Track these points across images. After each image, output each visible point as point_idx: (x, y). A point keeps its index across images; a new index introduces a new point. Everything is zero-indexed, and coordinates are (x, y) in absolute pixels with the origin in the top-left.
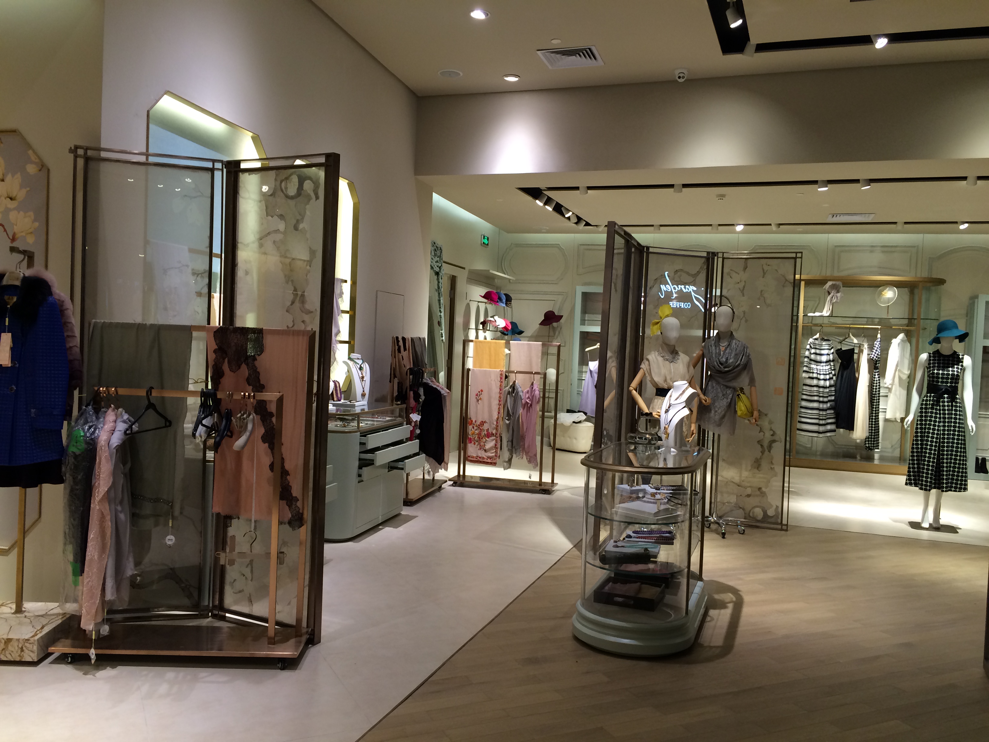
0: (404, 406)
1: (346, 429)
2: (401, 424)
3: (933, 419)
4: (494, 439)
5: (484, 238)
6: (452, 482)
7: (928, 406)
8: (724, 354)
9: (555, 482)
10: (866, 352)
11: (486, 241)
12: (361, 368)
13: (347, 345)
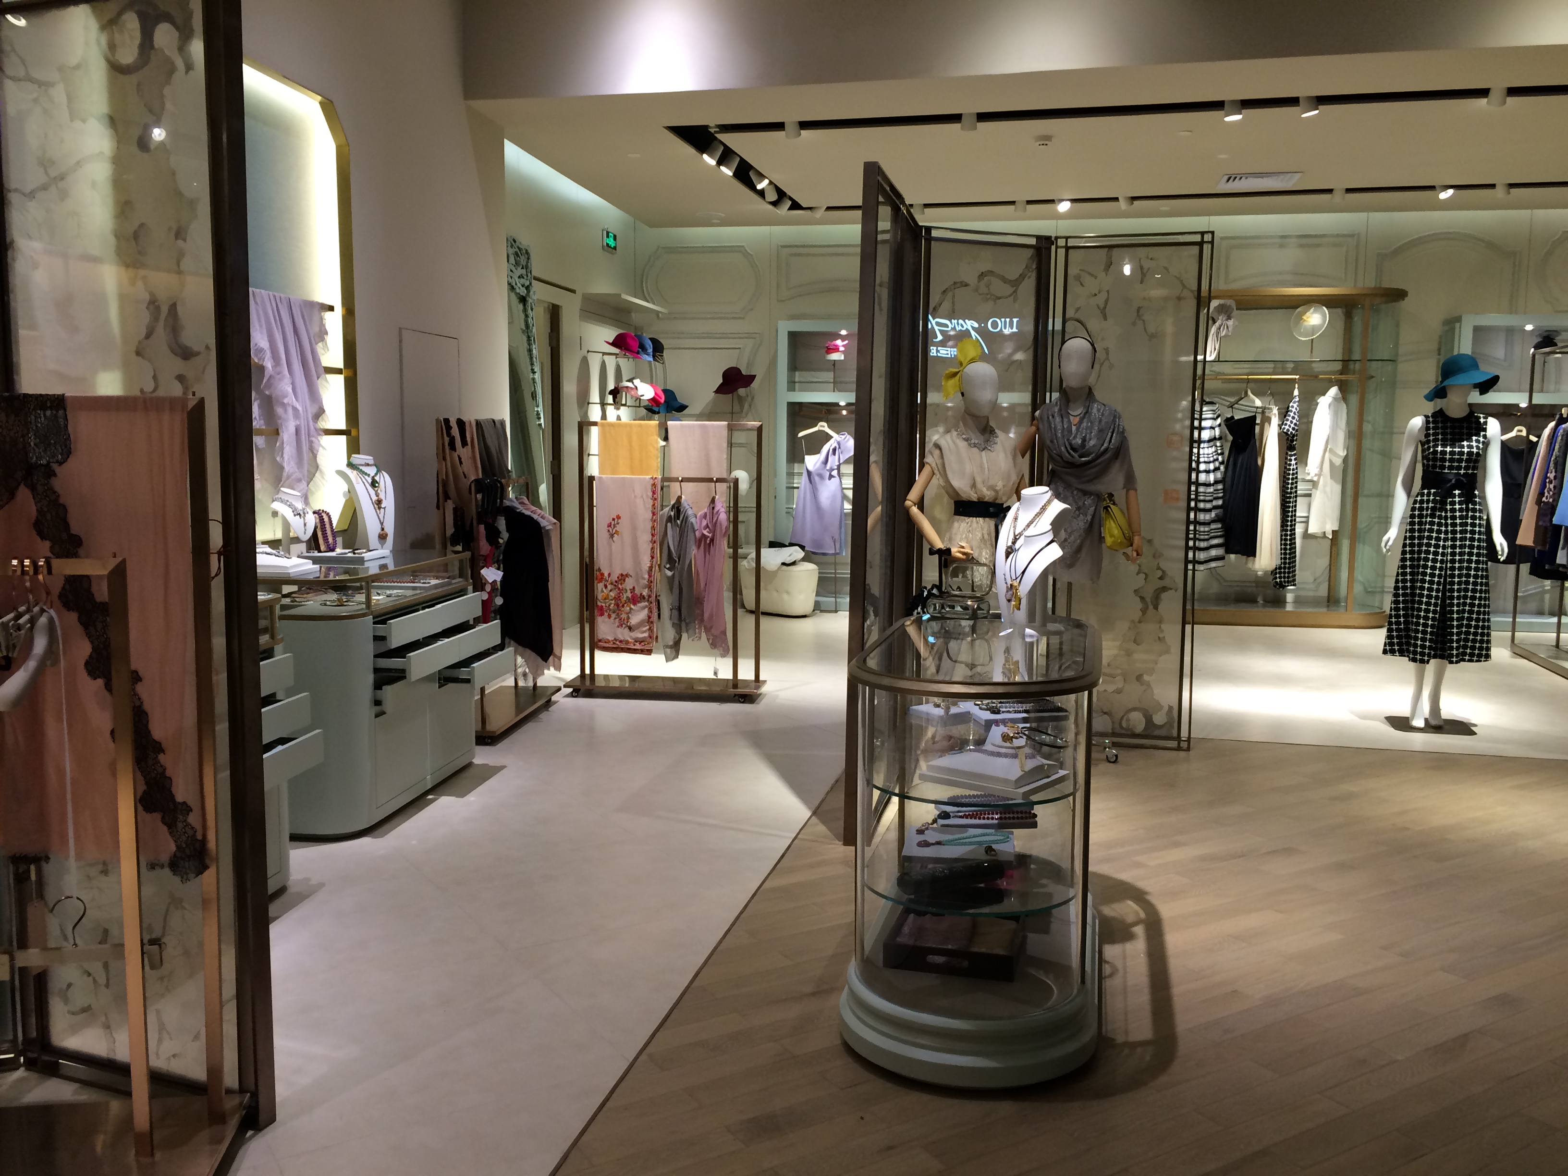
0: (468, 554)
1: (343, 611)
2: (461, 591)
3: (1434, 535)
4: (646, 607)
5: (608, 236)
6: (571, 690)
7: (1425, 512)
8: (1078, 429)
9: (761, 678)
10: (1275, 421)
11: (612, 243)
12: (374, 484)
13: (344, 438)
